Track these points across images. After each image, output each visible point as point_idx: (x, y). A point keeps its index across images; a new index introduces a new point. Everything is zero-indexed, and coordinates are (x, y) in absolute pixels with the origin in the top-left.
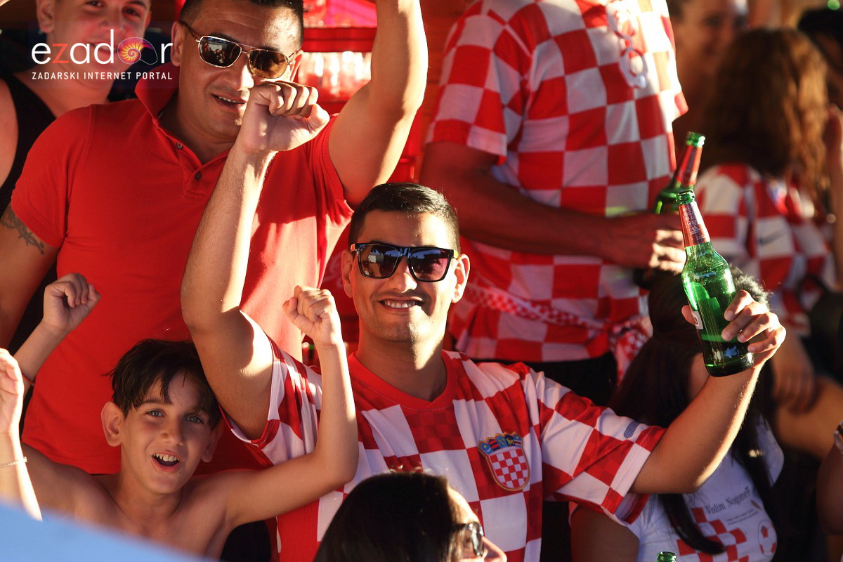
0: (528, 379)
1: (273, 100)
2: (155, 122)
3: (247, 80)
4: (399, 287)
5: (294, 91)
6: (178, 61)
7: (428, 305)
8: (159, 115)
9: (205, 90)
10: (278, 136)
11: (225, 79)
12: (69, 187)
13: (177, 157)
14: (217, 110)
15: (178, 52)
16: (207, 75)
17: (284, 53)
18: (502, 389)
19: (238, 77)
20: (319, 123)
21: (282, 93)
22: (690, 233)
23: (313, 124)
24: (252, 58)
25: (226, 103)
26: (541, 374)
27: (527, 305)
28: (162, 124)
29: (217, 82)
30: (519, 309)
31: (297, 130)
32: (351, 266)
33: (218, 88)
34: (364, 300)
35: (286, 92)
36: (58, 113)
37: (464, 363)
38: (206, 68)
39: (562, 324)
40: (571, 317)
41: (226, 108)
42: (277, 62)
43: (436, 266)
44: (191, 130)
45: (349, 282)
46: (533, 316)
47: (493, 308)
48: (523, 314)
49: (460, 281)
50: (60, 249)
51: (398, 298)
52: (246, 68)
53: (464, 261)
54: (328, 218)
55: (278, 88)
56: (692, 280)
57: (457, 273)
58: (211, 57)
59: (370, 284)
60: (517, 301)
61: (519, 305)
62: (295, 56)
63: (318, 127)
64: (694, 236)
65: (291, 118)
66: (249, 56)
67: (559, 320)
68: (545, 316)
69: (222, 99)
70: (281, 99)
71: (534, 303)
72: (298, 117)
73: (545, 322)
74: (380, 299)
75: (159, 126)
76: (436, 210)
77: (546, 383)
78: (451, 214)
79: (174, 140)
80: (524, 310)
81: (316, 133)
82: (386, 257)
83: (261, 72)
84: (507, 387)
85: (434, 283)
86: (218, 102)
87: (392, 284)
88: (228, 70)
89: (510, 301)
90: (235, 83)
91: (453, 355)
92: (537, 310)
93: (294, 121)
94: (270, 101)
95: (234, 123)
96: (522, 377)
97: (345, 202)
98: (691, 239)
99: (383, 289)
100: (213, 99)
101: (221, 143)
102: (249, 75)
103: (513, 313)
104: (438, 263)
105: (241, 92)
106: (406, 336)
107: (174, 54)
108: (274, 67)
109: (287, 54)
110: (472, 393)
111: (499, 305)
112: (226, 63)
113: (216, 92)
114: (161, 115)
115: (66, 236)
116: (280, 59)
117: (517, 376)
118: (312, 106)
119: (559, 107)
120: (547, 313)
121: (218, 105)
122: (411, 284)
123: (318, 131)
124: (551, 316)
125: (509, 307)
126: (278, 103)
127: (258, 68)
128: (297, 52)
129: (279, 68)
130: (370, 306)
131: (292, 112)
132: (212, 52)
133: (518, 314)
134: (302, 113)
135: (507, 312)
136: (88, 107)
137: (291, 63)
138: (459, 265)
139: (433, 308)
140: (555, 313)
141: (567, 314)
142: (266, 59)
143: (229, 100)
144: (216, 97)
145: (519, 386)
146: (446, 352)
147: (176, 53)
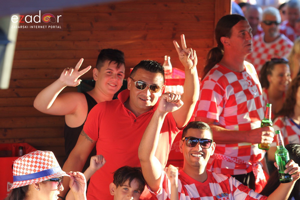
0: (231, 178)
1: (168, 98)
2: (123, 105)
3: (149, 93)
4: (197, 150)
5: (174, 96)
6: (129, 88)
7: (204, 156)
8: (124, 103)
9: (137, 96)
10: (169, 108)
11: (143, 93)
12: (99, 124)
13: (129, 115)
14: (140, 102)
15: (130, 86)
16: (137, 92)
17: (159, 86)
18: (223, 180)
19: (146, 93)
20: (181, 105)
21: (170, 96)
22: (278, 142)
23: (179, 105)
24: (150, 87)
25: (143, 100)
26: (234, 178)
27: (230, 158)
28: (125, 106)
29: (140, 94)
30: (228, 159)
31: (174, 107)
32: (182, 144)
33: (141, 96)
34: (187, 153)
35: (172, 96)
36: (98, 102)
37: (212, 173)
38: (137, 90)
39: (240, 163)
40: (242, 161)
41: (143, 101)
42: (157, 88)
43: (207, 144)
44: (133, 108)
45: (182, 149)
46: (231, 161)
47: (220, 159)
48: (229, 160)
49: (213, 150)
50: (97, 141)
51: (197, 153)
52: (148, 90)
53: (214, 144)
54: (172, 132)
55: (170, 95)
56: (278, 155)
57: (212, 147)
58: (139, 87)
59: (189, 149)
60: (227, 157)
61: (227, 158)
62: (162, 87)
63: (180, 106)
64: (279, 143)
65: (173, 103)
66: (149, 87)
67: (239, 162)
68: (235, 161)
69: (142, 99)
70: (170, 98)
71: (232, 158)
72: (175, 103)
73: (235, 163)
74: (191, 153)
75: (124, 107)
76: (207, 129)
77: (235, 181)
78: (211, 131)
79: (129, 111)
80: (229, 159)
81: (179, 108)
82: (193, 142)
83: (153, 91)
84: (224, 180)
85: (207, 149)
86: (141, 100)
87: (194, 149)
88: (143, 91)
89: (225, 157)
90: (145, 94)
91: (210, 170)
92: (232, 159)
93: (174, 104)
94: (167, 98)
95: (145, 106)
96: (229, 178)
97: (177, 127)
98: (279, 144)
99: (192, 150)
100: (139, 99)
101: (141, 111)
102: (149, 92)
103: (226, 160)
104: (208, 144)
105: (147, 97)
106: (198, 165)
107: (128, 86)
108: (156, 90)
109: (160, 86)
110: (214, 181)
111: (222, 158)
112: (143, 89)
113: (140, 97)
114: (125, 104)
115: (99, 138)
116: (158, 87)
117: (228, 178)
118: (179, 100)
119: (234, 103)
120: (235, 160)
121: (141, 101)
122: (201, 149)
123: (180, 107)
124: (237, 161)
125: (225, 158)
126: (169, 99)
127: (152, 90)
128: (163, 85)
129: (158, 90)
130: (188, 155)
131: (173, 101)
132: (139, 86)
133: (227, 161)
134: (176, 102)
135: (224, 160)
136: (105, 102)
137: (161, 89)
138: (213, 145)
139: (206, 156)
140: (238, 160)
141: (241, 160)
142: (154, 88)
143: (144, 99)
144: (140, 98)
145: (228, 180)
146: (208, 170)
147: (129, 86)
